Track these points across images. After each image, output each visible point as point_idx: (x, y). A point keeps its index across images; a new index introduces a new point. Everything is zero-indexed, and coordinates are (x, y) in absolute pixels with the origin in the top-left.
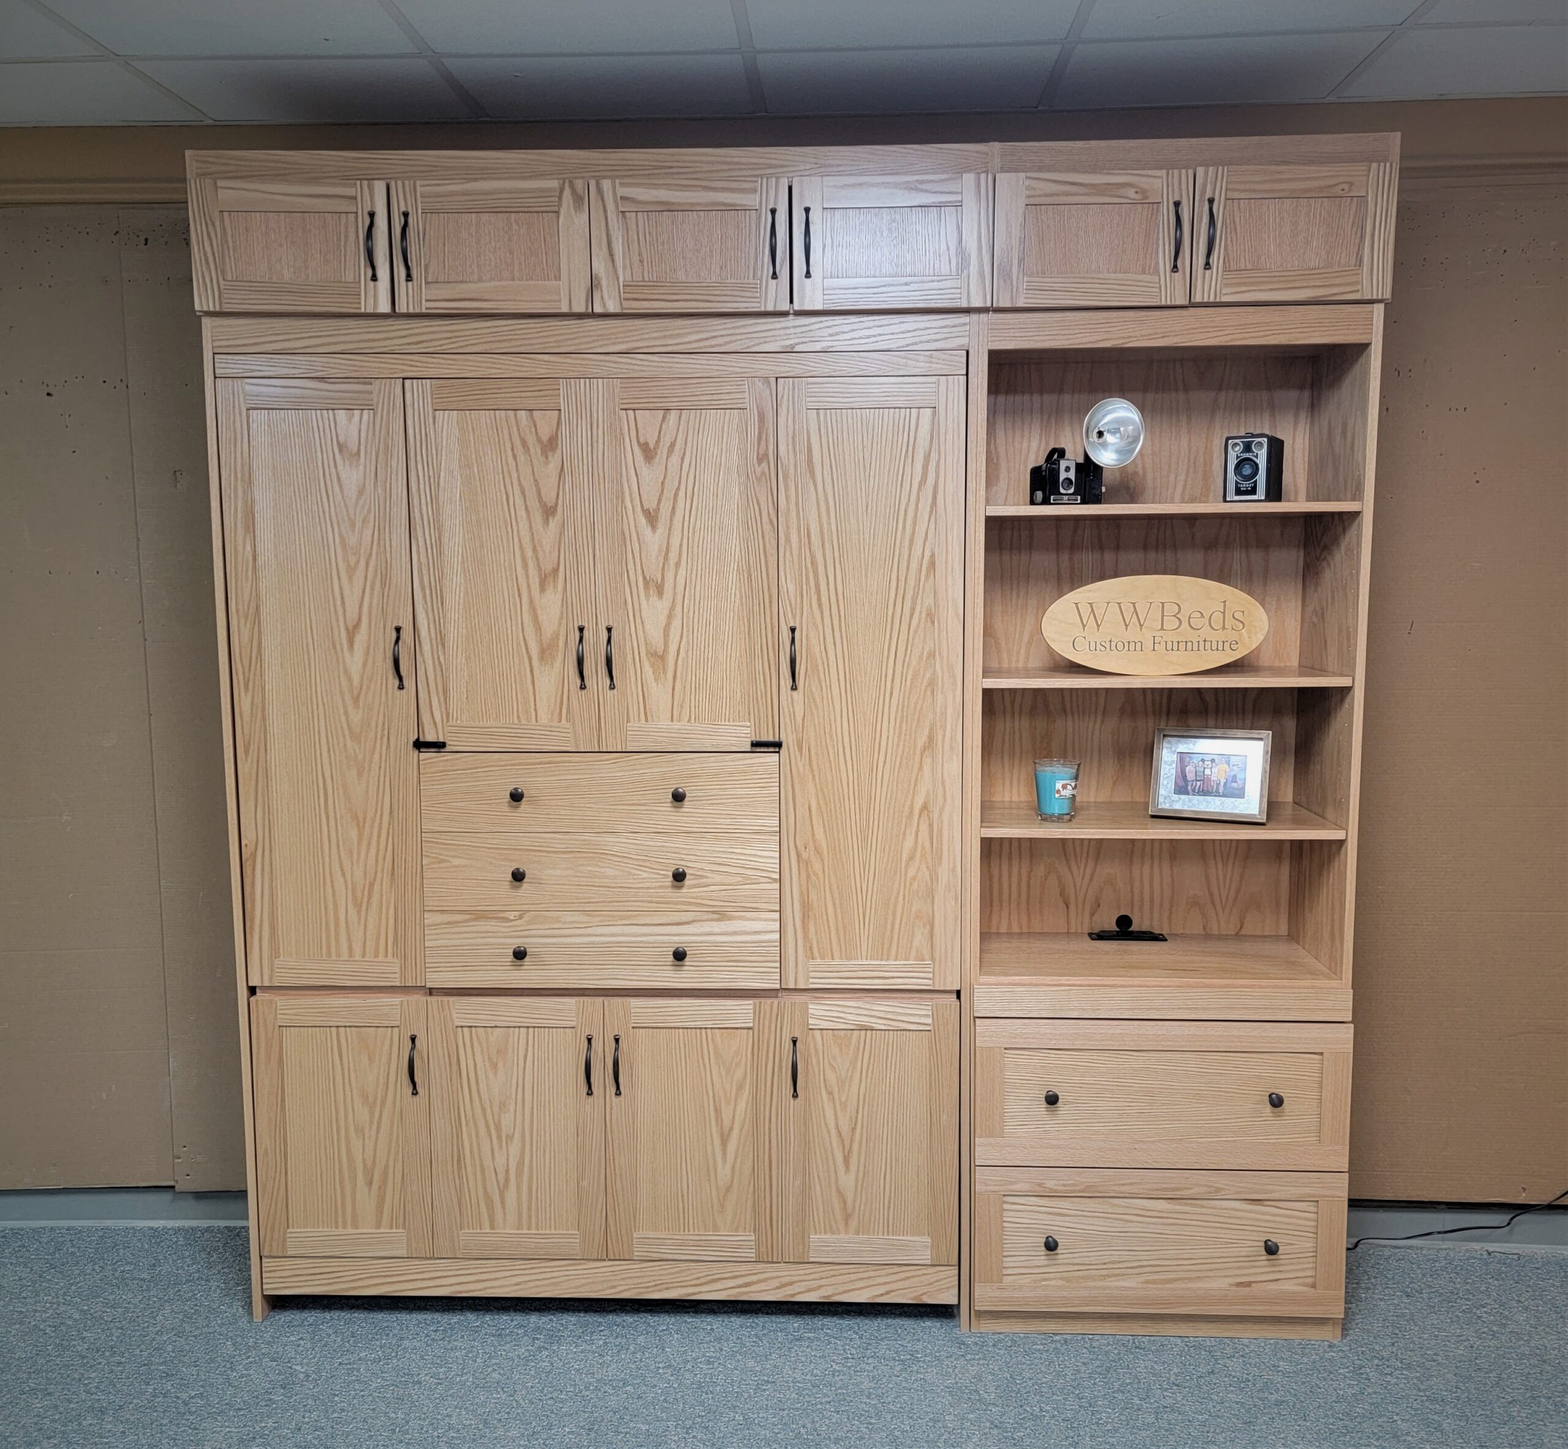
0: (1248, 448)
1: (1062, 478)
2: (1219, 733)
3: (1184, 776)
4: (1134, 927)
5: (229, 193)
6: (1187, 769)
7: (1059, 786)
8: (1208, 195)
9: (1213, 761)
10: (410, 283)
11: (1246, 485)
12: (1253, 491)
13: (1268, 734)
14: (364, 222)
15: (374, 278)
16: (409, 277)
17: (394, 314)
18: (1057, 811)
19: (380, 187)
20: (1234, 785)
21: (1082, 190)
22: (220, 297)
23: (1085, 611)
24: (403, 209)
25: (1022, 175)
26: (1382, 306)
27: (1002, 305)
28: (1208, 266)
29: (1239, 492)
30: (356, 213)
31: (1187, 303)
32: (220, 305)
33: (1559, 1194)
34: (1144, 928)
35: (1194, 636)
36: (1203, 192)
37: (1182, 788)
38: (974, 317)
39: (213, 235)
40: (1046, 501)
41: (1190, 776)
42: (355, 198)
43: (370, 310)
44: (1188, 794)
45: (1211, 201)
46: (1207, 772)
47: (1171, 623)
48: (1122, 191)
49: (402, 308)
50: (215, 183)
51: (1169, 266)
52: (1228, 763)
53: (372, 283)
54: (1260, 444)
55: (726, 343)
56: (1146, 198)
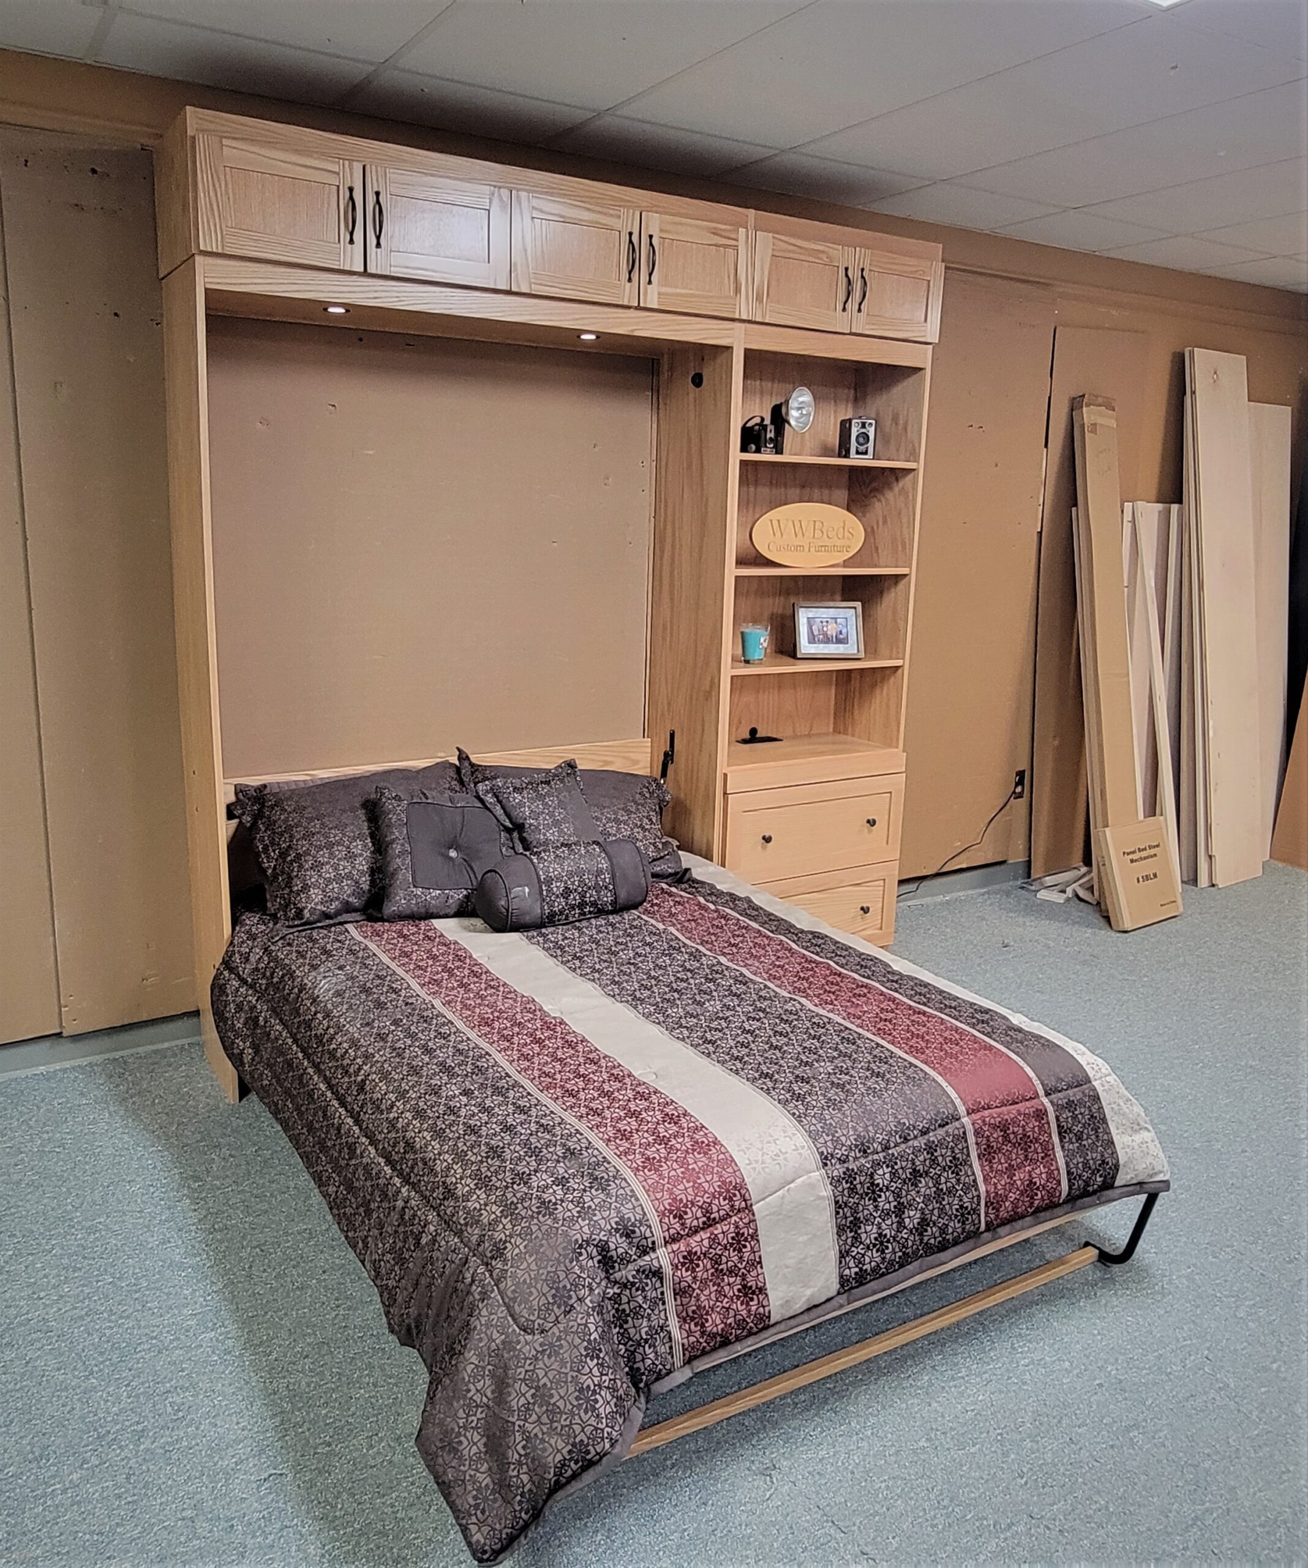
0: (863, 425)
1: (768, 437)
2: (832, 604)
3: (812, 633)
4: (758, 735)
5: (234, 152)
6: (814, 628)
7: (762, 640)
8: (861, 267)
9: (827, 622)
10: (379, 250)
11: (862, 448)
12: (866, 453)
13: (858, 604)
14: (344, 195)
15: (351, 241)
16: (378, 245)
17: (365, 273)
18: (756, 657)
19: (358, 168)
20: (841, 636)
21: (799, 250)
22: (222, 242)
23: (775, 523)
24: (376, 189)
25: (771, 235)
26: (931, 346)
27: (757, 320)
28: (859, 310)
29: (858, 453)
30: (338, 186)
31: (848, 332)
32: (223, 248)
33: (939, 867)
34: (764, 735)
35: (828, 543)
36: (859, 265)
37: (812, 640)
38: (737, 325)
39: (217, 185)
40: (758, 451)
41: (816, 633)
42: (338, 174)
43: (347, 268)
44: (815, 643)
45: (863, 270)
46: (825, 629)
47: (818, 534)
48: (820, 255)
49: (371, 269)
50: (221, 142)
51: (842, 307)
52: (836, 623)
53: (350, 246)
54: (871, 424)
55: (593, 324)
56: (832, 262)
